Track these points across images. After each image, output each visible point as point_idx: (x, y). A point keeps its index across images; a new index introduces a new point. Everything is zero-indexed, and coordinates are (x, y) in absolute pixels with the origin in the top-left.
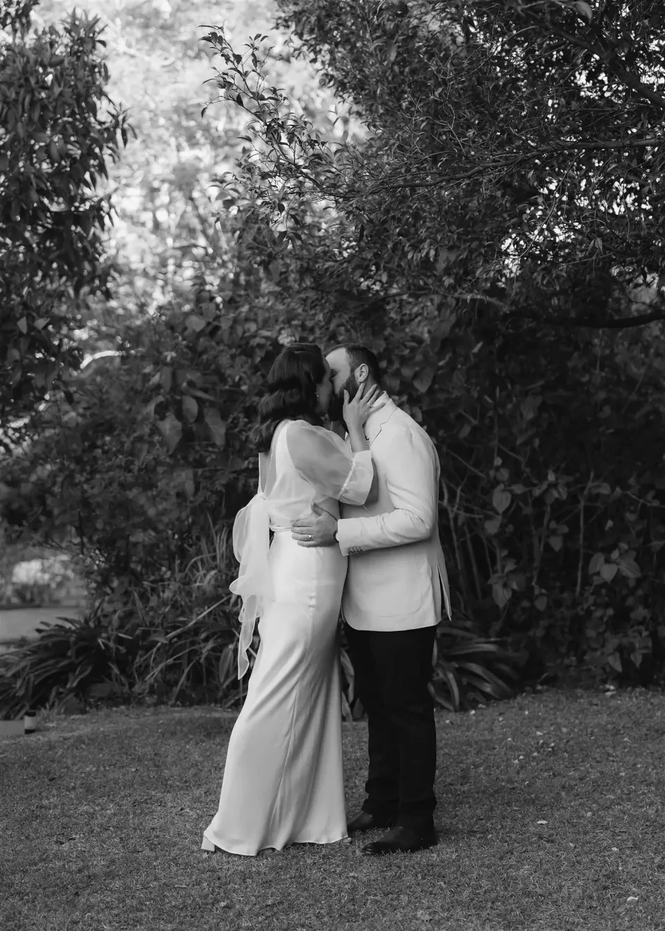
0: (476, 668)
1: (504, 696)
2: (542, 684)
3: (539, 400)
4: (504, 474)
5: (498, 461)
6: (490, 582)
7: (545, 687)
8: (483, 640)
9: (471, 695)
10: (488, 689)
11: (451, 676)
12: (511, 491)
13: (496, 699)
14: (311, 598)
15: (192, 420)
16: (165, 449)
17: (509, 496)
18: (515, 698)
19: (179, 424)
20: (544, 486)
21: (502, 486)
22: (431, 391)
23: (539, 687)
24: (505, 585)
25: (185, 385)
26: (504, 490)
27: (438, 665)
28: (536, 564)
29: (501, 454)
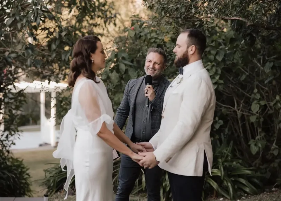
0: (243, 181)
1: (255, 193)
2: (275, 187)
3: (272, 64)
4: (258, 96)
5: (256, 91)
6: (249, 143)
7: (276, 189)
8: (246, 168)
9: (239, 193)
10: (247, 190)
11: (229, 184)
12: (259, 104)
13: (251, 195)
14: (87, 162)
15: (123, 73)
16: (112, 85)
17: (259, 106)
18: (259, 195)
19: (118, 75)
20: (275, 102)
21: (256, 102)
22: (224, 60)
23: (274, 189)
24: (256, 145)
25: (121, 58)
26: (256, 104)
27: (224, 179)
28: (276, 135)
29: (258, 87)
